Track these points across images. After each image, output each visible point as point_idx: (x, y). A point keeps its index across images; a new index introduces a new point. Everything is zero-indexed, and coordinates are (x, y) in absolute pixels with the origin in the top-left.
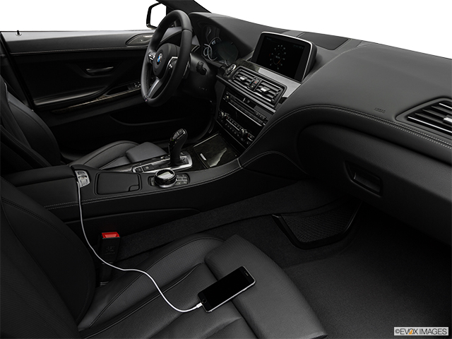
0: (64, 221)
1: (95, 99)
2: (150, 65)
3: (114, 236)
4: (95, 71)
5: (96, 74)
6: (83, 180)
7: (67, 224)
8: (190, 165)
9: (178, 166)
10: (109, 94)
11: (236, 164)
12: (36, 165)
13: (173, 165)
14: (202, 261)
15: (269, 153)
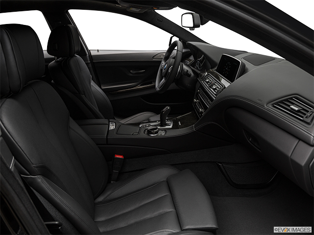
0: (97, 144)
1: (133, 87)
2: (162, 70)
3: (121, 157)
4: (135, 72)
5: (135, 73)
6: (112, 127)
7: (99, 147)
8: (171, 127)
9: (165, 126)
10: (141, 85)
11: (192, 128)
12: (97, 117)
13: (161, 126)
14: (165, 179)
15: (210, 123)
